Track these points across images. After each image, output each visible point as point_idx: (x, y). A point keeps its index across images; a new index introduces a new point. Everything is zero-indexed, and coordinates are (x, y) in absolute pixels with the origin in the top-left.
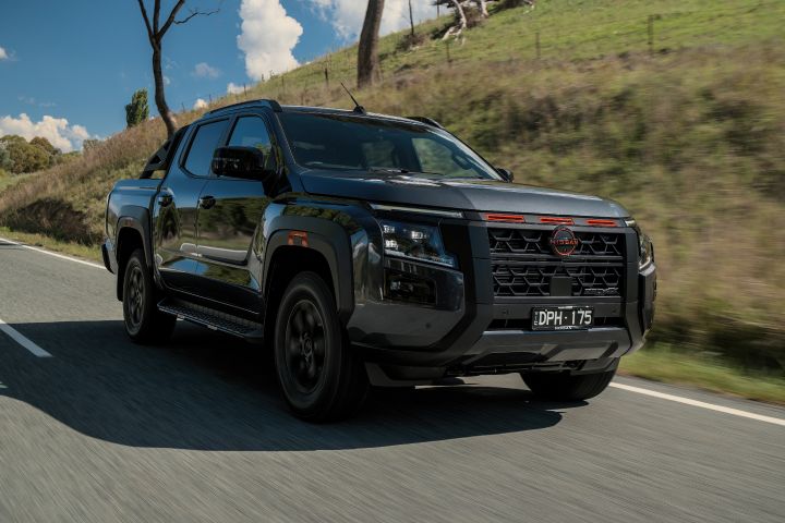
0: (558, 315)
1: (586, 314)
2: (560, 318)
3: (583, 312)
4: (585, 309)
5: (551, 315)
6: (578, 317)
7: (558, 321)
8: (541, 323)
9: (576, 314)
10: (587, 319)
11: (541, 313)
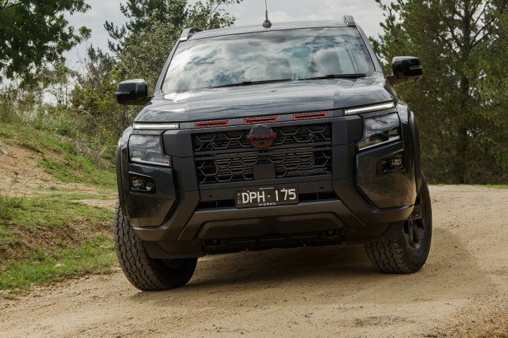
0: (261, 194)
1: (291, 191)
2: (263, 196)
3: (286, 191)
4: (287, 188)
5: (253, 195)
6: (282, 195)
7: (261, 199)
8: (244, 202)
9: (279, 192)
10: (292, 196)
11: (243, 194)
